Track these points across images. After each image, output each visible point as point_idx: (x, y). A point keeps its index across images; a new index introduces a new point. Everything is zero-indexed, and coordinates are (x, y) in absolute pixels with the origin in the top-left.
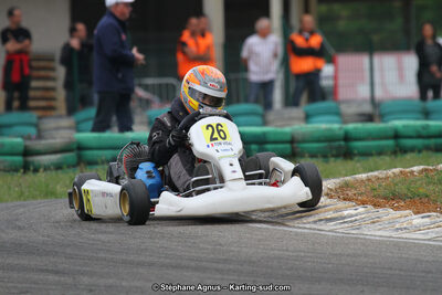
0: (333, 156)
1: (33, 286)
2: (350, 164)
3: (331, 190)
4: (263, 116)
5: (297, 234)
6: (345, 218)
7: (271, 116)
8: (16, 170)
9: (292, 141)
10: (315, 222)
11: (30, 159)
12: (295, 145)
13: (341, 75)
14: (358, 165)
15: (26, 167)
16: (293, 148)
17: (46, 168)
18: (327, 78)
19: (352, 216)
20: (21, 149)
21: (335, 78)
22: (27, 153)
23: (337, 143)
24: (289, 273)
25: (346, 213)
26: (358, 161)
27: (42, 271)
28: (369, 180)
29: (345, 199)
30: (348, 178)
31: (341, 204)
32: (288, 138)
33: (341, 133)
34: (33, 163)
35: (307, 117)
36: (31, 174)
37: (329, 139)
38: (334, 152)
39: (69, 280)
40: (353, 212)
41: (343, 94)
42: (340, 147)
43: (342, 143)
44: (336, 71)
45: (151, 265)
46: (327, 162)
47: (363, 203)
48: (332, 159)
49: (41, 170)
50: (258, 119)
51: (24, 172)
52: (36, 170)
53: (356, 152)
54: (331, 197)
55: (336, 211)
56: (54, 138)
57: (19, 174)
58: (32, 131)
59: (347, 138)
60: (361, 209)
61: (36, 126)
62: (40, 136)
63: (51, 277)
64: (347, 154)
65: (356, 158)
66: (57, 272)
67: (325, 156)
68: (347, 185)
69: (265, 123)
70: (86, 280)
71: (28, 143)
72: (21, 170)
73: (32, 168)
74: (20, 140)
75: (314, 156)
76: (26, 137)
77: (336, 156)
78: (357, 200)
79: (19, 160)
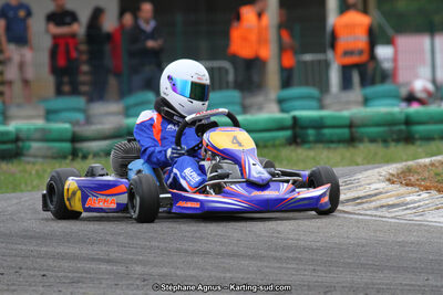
0: (394, 140)
1: (84, 275)
2: (411, 149)
3: (393, 175)
4: (320, 100)
5: (358, 221)
6: (408, 204)
7: (328, 100)
8: (65, 157)
9: (351, 125)
10: (376, 209)
11: (79, 145)
12: (354, 130)
13: (400, 57)
14: (420, 150)
15: (74, 154)
16: (351, 133)
17: (96, 155)
18: (387, 60)
19: (415, 202)
20: (69, 135)
21: (395, 60)
22: (75, 138)
23: (397, 128)
24: (350, 261)
25: (408, 199)
26: (420, 146)
27: (93, 260)
28: (432, 164)
29: (407, 185)
30: (410, 163)
31: (403, 190)
32: (347, 122)
33: (402, 117)
34: (81, 150)
35: (366, 101)
36: (79, 160)
37: (389, 122)
38: (395, 137)
39: (122, 269)
40: (416, 198)
41: (402, 77)
42: (400, 131)
43: (403, 127)
44: (396, 52)
45: (206, 253)
46: (387, 147)
47: (427, 189)
48: (393, 144)
49: (91, 157)
50: (314, 103)
51: (73, 160)
52: (85, 157)
53: (417, 136)
54: (393, 183)
55: (399, 196)
56: (100, 123)
57: (68, 161)
58: (80, 117)
59: (408, 121)
60: (425, 195)
61: (84, 111)
62: (88, 121)
63: (104, 267)
64: (408, 139)
65: (418, 143)
66: (109, 261)
67: (385, 141)
68: (409, 170)
69: (322, 107)
70: (139, 269)
71: (77, 129)
72: (70, 157)
73: (80, 155)
74: (67, 126)
75: (373, 140)
76: (75, 123)
77: (397, 141)
78: (420, 186)
79: (67, 146)
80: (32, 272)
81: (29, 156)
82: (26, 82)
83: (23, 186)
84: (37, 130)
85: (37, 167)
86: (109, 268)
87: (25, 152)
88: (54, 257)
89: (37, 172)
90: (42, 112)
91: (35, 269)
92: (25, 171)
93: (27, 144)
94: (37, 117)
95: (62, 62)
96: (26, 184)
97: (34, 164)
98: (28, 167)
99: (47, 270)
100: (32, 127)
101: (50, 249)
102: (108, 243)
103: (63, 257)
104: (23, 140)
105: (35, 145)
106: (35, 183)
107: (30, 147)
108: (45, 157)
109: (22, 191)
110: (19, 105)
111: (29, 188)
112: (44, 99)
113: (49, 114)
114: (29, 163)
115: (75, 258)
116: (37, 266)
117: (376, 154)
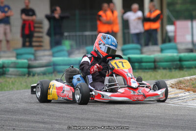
2: (182, 72)
3: (173, 84)
4: (141, 50)
6: (179, 98)
7: (144, 50)
8: (25, 75)
9: (155, 61)
11: (31, 70)
12: (156, 63)
13: (178, 30)
14: (186, 73)
15: (29, 74)
16: (155, 65)
17: (39, 74)
18: (171, 32)
19: (183, 97)
20: (27, 65)
21: (175, 32)
22: (29, 67)
23: (176, 63)
25: (180, 95)
26: (186, 71)
27: (37, 122)
28: (191, 80)
29: (179, 89)
30: (181, 79)
31: (178, 91)
32: (153, 60)
33: (178, 58)
34: (32, 72)
35: (162, 50)
36: (31, 76)
37: (172, 60)
38: (175, 67)
39: (49, 126)
40: (183, 95)
41: (179, 39)
42: (177, 64)
43: (178, 63)
44: (176, 28)
46: (171, 71)
47: (188, 90)
48: (174, 70)
49: (36, 75)
50: (138, 51)
51: (28, 76)
52: (34, 75)
53: (185, 66)
54: (173, 88)
55: (176, 94)
56: (41, 60)
57: (26, 77)
58: (32, 57)
59: (181, 60)
60: (187, 93)
61: (34, 54)
62: (35, 59)
64: (181, 68)
66: (44, 123)
67: (170, 69)
68: (180, 82)
69: (142, 53)
70: (57, 126)
71: (30, 62)
72: (27, 75)
73: (32, 74)
74: (26, 61)
75: (164, 68)
76: (29, 60)
77: (176, 69)
78: (185, 89)
79: (26, 70)
80: (8, 128)
81: (8, 74)
82: (8, 41)
83: (6, 88)
84: (12, 63)
85: (12, 79)
86: (44, 126)
87: (7, 73)
88: (19, 121)
89: (12, 82)
90: (15, 55)
91: (10, 126)
92: (6, 81)
93: (8, 69)
94: (13, 57)
95: (27, 32)
96: (7, 88)
97: (11, 78)
98: (8, 80)
99: (16, 126)
100: (10, 61)
101: (17, 117)
102: (43, 114)
103: (23, 121)
104: (6, 67)
105: (11, 70)
106: (11, 87)
107: (9, 70)
108: (15, 75)
109: (5, 90)
110: (4, 52)
111: (9, 89)
112: (16, 49)
113: (18, 56)
114: (8, 78)
115: (28, 121)
116: (11, 125)
117: (166, 75)
